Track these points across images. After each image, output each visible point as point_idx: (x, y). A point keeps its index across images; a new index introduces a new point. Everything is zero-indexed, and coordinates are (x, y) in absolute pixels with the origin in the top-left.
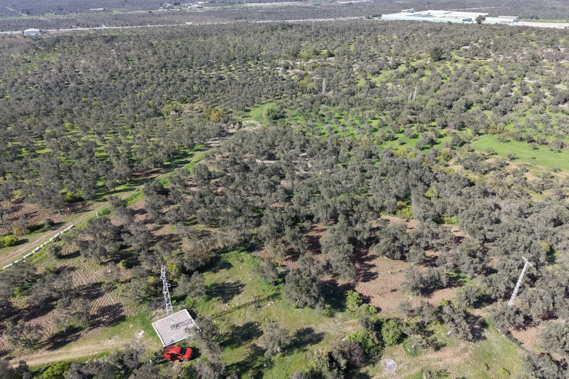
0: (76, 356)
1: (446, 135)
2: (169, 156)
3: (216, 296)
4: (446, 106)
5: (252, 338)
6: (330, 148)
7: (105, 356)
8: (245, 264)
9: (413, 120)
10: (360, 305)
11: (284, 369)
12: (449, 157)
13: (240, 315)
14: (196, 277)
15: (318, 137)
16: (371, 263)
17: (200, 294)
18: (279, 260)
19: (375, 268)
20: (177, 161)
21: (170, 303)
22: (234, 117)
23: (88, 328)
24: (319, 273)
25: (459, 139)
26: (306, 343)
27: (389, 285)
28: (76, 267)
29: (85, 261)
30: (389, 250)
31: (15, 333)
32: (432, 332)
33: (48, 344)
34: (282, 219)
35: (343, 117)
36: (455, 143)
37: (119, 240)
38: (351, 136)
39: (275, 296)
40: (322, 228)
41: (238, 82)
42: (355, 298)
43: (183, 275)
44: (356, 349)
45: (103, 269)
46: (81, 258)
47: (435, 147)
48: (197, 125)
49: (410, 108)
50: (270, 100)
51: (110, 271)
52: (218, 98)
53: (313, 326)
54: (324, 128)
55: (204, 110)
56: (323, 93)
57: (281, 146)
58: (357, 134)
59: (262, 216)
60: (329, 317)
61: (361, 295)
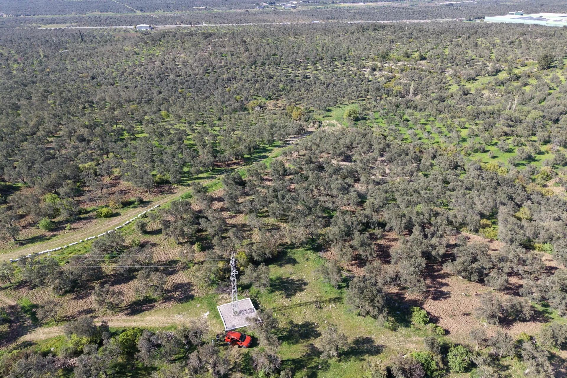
0: (148, 324)
1: (547, 152)
2: (250, 149)
3: (279, 289)
4: (551, 120)
5: (310, 338)
6: (411, 154)
7: (173, 329)
8: (310, 263)
9: (510, 132)
10: (426, 323)
11: (338, 374)
12: (548, 177)
13: (300, 312)
14: (262, 268)
15: (400, 142)
16: (444, 281)
17: (264, 285)
18: (344, 263)
19: (448, 287)
20: (256, 155)
21: (236, 289)
22: (315, 116)
23: (162, 301)
24: (386, 283)
25: (564, 158)
26: (363, 353)
27: (462, 308)
28: (157, 243)
29: (165, 239)
30: (465, 270)
31: (101, 295)
32: (507, 367)
33: (127, 309)
34: (352, 223)
35: (430, 123)
36: (558, 162)
37: (197, 224)
38: (436, 144)
39: (337, 300)
40: (394, 237)
41: (322, 82)
42: (422, 315)
43: (251, 264)
44: (417, 368)
45: (180, 248)
46: (162, 236)
47: (533, 164)
48: (278, 122)
49: (507, 119)
50: (353, 101)
51: (185, 251)
52: (302, 96)
53: (373, 336)
54: (408, 134)
55: (287, 107)
56: (410, 97)
57: (359, 149)
58: (443, 143)
59: (332, 217)
60: (392, 330)
61: (428, 313)
